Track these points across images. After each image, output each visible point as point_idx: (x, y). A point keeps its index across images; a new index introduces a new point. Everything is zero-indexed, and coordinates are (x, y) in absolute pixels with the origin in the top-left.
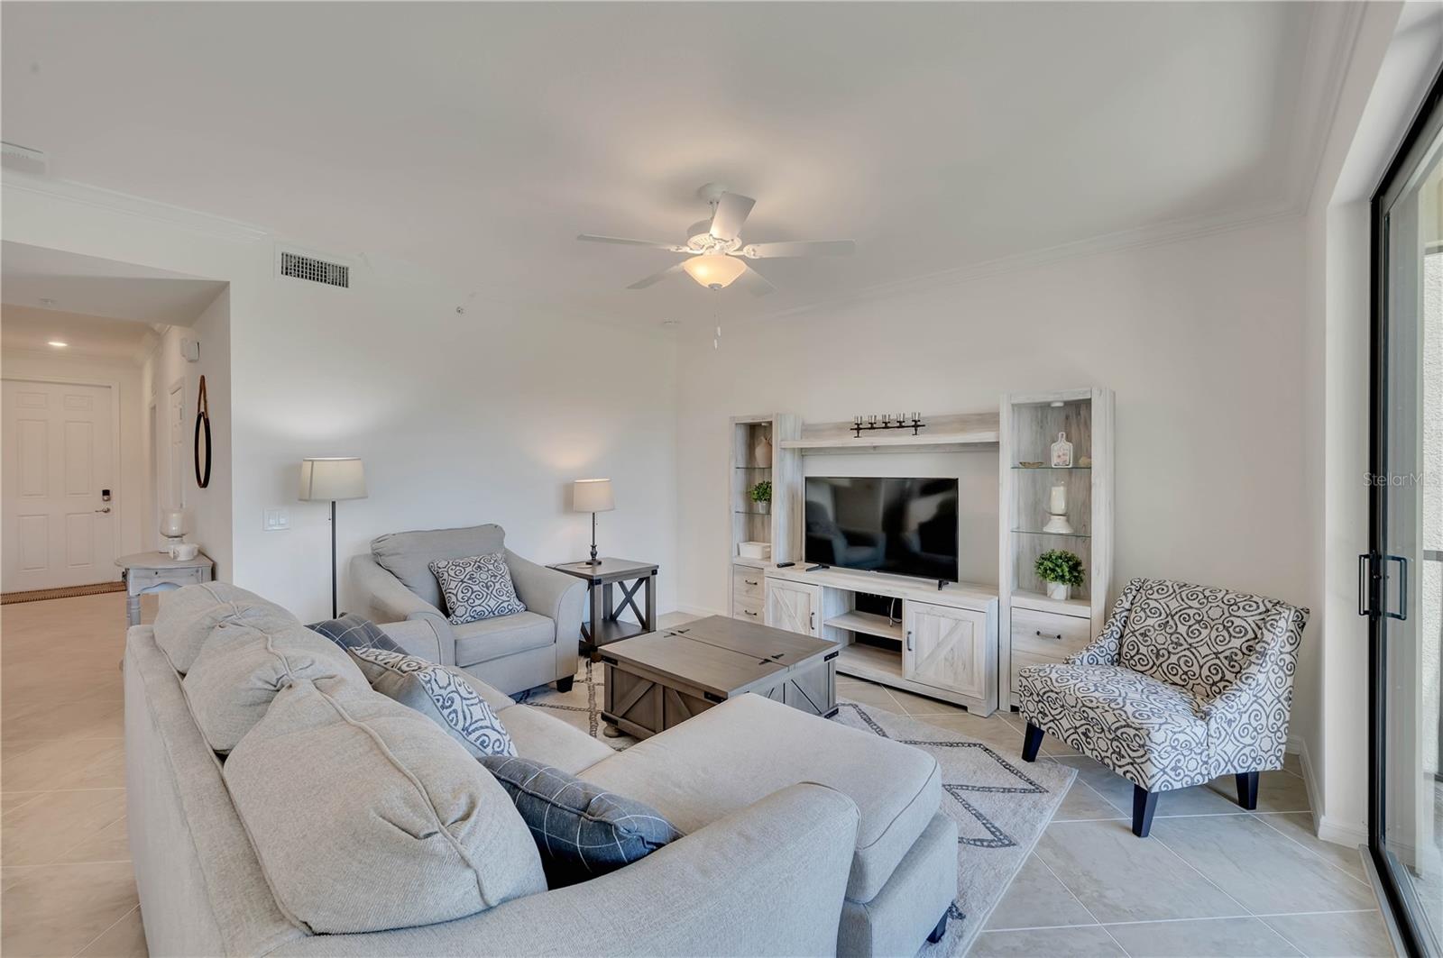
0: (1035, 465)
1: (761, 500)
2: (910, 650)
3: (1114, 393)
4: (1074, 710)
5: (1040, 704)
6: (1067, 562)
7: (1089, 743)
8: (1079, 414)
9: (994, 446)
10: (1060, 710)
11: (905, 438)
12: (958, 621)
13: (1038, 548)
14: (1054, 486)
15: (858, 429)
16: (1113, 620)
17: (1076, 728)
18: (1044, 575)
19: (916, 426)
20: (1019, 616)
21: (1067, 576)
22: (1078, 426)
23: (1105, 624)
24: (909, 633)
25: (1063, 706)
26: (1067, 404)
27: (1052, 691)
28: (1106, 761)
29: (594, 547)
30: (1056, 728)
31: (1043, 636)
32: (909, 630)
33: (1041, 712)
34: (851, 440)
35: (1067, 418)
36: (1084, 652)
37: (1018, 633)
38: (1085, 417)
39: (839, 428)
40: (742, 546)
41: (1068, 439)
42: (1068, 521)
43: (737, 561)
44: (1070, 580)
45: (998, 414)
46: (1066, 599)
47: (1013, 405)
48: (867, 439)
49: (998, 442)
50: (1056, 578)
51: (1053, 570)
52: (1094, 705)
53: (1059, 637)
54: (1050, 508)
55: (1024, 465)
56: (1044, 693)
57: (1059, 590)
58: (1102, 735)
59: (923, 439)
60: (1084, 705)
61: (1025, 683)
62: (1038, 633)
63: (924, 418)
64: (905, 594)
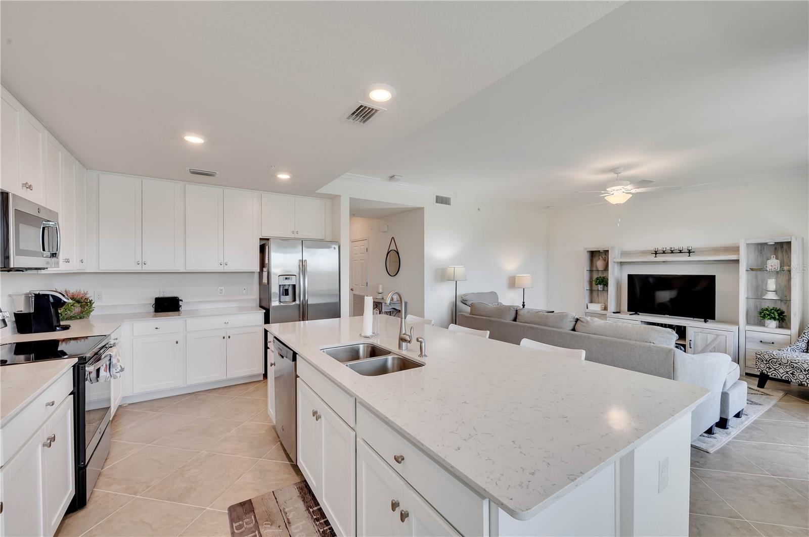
0: (757, 269)
1: (600, 284)
2: (691, 348)
3: (803, 238)
4: (786, 365)
5: (767, 365)
6: (777, 311)
7: (794, 377)
8: (783, 247)
9: (737, 261)
10: (778, 366)
11: (685, 258)
12: (718, 335)
13: (759, 306)
14: (770, 278)
15: (656, 253)
16: (804, 335)
17: (787, 372)
18: (764, 317)
19: (689, 252)
20: (749, 334)
21: (777, 317)
22: (782, 252)
23: (799, 337)
24: (690, 341)
25: (780, 364)
26: (776, 243)
27: (774, 358)
28: (803, 383)
29: (524, 303)
30: (776, 373)
31: (764, 342)
32: (690, 339)
33: (767, 368)
34: (652, 258)
35: (776, 249)
36: (789, 347)
37: (750, 341)
38: (786, 249)
39: (644, 253)
40: (589, 305)
41: (777, 258)
42: (776, 294)
43: (587, 311)
44: (778, 319)
45: (738, 247)
46: (776, 328)
47: (747, 244)
48: (660, 258)
49: (739, 260)
50: (770, 319)
51: (769, 315)
52: (797, 361)
53: (773, 343)
54: (767, 288)
55: (752, 270)
56: (770, 360)
57: (772, 324)
58: (801, 373)
59: (693, 258)
60: (791, 362)
61: (759, 356)
62: (761, 342)
63: (694, 248)
64: (688, 324)
